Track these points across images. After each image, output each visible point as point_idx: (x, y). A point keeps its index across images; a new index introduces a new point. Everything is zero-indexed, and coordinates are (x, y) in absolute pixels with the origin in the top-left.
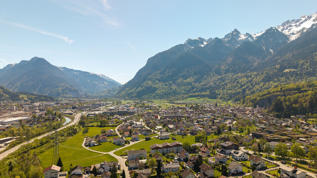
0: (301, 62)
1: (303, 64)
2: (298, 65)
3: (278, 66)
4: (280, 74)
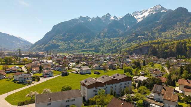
0: (146, 32)
1: (148, 33)
2: (145, 34)
3: (134, 34)
4: (135, 39)
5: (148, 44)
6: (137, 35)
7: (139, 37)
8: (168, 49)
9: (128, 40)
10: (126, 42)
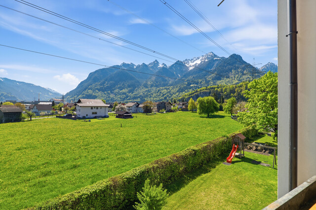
0: (200, 81)
1: (201, 82)
2: (198, 82)
3: (186, 83)
4: (188, 87)
5: (206, 89)
6: (189, 84)
7: (191, 85)
8: (235, 92)
9: (180, 89)
10: (178, 91)
